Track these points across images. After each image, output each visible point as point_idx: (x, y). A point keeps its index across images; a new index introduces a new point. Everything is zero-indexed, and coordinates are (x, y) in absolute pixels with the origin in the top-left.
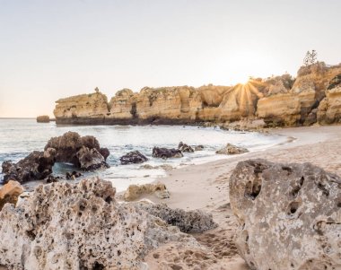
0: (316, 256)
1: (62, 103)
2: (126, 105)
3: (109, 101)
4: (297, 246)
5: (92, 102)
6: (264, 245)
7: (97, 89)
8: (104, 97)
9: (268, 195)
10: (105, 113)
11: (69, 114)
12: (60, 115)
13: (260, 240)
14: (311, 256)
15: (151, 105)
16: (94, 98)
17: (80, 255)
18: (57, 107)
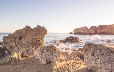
0: (94, 66)
1: (75, 30)
2: (93, 30)
3: (88, 29)
4: (91, 63)
5: (83, 29)
6: (87, 62)
7: (85, 26)
8: (87, 28)
9: (89, 51)
10: (87, 32)
11: (77, 32)
12: (75, 32)
13: (86, 61)
14: (93, 66)
15: (101, 29)
16: (84, 28)
17: (47, 59)
18: (74, 30)
